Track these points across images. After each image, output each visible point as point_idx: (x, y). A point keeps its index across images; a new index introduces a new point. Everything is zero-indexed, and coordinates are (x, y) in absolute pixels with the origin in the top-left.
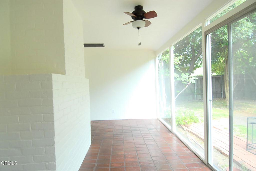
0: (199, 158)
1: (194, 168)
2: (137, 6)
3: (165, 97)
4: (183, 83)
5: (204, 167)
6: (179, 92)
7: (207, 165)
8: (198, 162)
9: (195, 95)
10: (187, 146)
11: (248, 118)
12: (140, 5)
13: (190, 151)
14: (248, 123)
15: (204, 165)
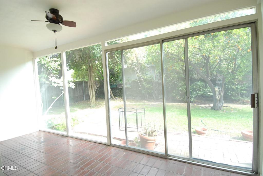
0: (103, 144)
1: (105, 151)
2: (55, 9)
3: (41, 105)
4: (61, 88)
5: (109, 147)
6: (55, 98)
7: (110, 146)
8: (104, 147)
9: (62, 101)
10: (89, 141)
11: (119, 109)
12: (58, 9)
13: (93, 143)
14: (119, 112)
15: (108, 146)
